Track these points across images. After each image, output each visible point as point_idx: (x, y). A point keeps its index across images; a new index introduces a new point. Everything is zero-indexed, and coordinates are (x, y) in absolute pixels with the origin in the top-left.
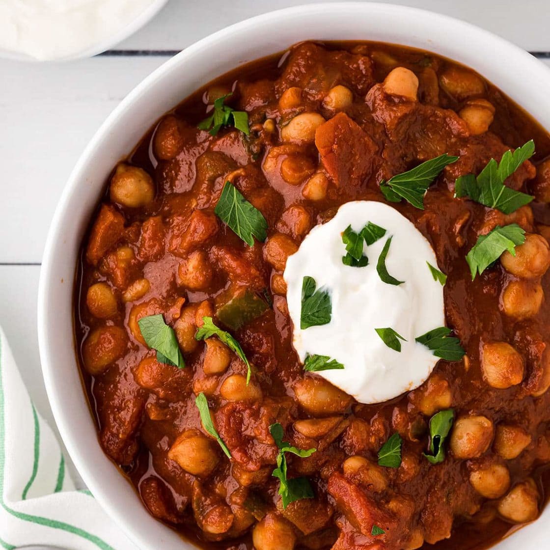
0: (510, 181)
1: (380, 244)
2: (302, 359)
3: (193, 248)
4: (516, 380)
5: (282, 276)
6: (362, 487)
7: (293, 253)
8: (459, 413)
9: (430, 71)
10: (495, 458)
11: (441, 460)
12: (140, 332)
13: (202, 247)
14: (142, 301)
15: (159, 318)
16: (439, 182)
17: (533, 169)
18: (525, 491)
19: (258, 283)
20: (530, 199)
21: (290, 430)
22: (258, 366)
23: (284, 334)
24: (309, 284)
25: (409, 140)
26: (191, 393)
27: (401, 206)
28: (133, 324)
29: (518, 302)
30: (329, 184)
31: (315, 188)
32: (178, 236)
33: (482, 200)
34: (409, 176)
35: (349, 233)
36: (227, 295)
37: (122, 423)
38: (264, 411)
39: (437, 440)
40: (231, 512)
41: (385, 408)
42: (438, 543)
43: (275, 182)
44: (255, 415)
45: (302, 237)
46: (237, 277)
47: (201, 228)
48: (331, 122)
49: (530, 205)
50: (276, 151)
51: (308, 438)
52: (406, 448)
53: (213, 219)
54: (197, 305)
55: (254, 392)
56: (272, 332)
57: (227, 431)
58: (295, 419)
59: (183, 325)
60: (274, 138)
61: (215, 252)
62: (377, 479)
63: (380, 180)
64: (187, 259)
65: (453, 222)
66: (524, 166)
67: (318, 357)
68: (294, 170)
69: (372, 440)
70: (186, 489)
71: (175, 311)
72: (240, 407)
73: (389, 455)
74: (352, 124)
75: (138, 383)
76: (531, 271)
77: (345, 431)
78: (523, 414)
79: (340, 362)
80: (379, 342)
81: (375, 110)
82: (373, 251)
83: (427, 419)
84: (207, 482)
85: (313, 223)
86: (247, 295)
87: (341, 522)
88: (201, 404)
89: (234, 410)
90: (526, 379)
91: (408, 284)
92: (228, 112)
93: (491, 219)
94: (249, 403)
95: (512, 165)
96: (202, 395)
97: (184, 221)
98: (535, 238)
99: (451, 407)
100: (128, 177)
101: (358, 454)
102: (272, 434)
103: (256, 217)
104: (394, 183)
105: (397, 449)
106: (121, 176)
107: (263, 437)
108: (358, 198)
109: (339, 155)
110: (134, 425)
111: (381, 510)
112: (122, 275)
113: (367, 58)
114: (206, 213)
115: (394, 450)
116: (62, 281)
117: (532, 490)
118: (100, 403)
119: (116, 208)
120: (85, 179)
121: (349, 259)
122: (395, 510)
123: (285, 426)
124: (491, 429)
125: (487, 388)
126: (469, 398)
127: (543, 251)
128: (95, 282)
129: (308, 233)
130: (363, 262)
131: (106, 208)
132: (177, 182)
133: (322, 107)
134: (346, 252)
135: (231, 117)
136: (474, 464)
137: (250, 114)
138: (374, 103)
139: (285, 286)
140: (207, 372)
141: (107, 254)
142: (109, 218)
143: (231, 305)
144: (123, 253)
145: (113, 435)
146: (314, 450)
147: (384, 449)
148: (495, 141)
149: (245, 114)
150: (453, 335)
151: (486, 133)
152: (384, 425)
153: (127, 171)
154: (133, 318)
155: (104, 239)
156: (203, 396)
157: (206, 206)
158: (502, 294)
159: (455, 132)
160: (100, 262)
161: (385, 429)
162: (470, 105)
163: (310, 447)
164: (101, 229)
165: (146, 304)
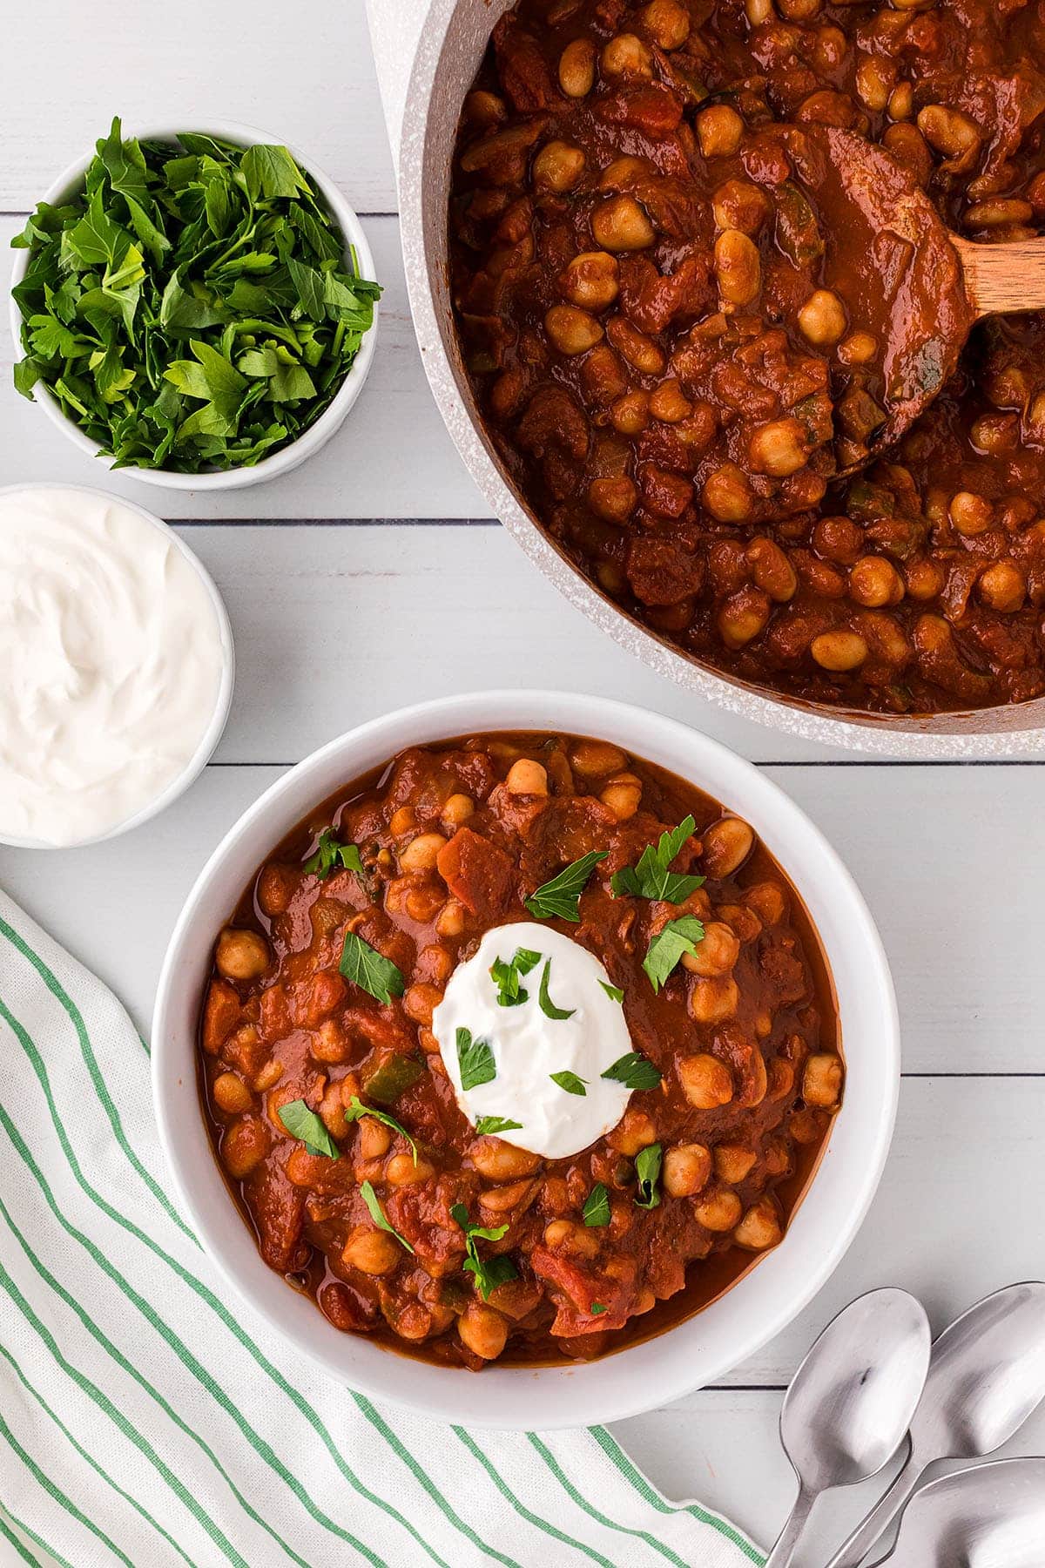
0: (674, 866)
1: (538, 970)
2: (473, 1123)
3: (322, 1018)
4: (725, 1097)
5: (430, 1032)
6: (570, 1259)
7: (437, 1004)
8: (666, 1145)
9: (557, 755)
10: (719, 1186)
11: (657, 1203)
12: (282, 1123)
13: (334, 1015)
14: (277, 1087)
15: (300, 1104)
16: (592, 882)
17: (698, 845)
18: (762, 1215)
19: (406, 1045)
20: (700, 880)
21: (475, 1206)
22: (424, 1139)
23: (447, 1098)
24: (463, 1035)
25: (547, 843)
26: (354, 1185)
27: (554, 922)
28: (273, 1115)
29: (710, 1004)
30: (465, 913)
31: (449, 919)
32: (303, 1006)
33: (647, 892)
34: (557, 884)
35: (499, 969)
36: (373, 1064)
37: (281, 1230)
38: (440, 1191)
39: (647, 1186)
40: (426, 1312)
41: (582, 1159)
42: (672, 1297)
43: (402, 923)
44: (431, 1197)
45: (445, 981)
46: (380, 1043)
47: (327, 996)
48: (452, 842)
49: (703, 887)
50: (397, 886)
51: (496, 1212)
52: (613, 1199)
53: (338, 980)
54: (341, 1082)
55: (426, 1170)
56: (431, 1097)
57: (403, 1223)
58: (477, 1192)
59: (329, 1108)
60: (391, 870)
61: (351, 1017)
62: (586, 1244)
63: (523, 897)
64: (319, 1030)
65: (616, 926)
66: (687, 844)
67: (490, 1120)
68: (421, 906)
69: (572, 1198)
70: (370, 1291)
71: (317, 1093)
72: (412, 1190)
73: (596, 1212)
74: (476, 838)
75: (292, 1182)
76: (720, 968)
77: (540, 1193)
78: (741, 1130)
79: (516, 1121)
80: (557, 1090)
81: (502, 816)
82: (531, 981)
83: (632, 1160)
84: (392, 1280)
85: (455, 962)
86: (395, 1062)
87: (555, 1299)
88: (367, 1193)
89: (406, 1197)
90: (737, 1095)
91: (580, 1015)
92: (335, 850)
93: (660, 913)
94: (421, 1185)
95: (673, 848)
96: (366, 1183)
97: (308, 986)
98: (715, 928)
99: (656, 1142)
100: (236, 945)
101: (561, 1217)
102: (455, 1218)
103: (387, 969)
104: (542, 896)
105: (603, 1202)
106: (228, 945)
107: (444, 1223)
108: (500, 922)
109: (469, 879)
110: (297, 1230)
111: (596, 1279)
112: (250, 1062)
113: (483, 755)
114: (328, 974)
115: (601, 1204)
116: (180, 1082)
117: (768, 1210)
118: (254, 1210)
119: (228, 983)
120: (181, 961)
121: (504, 998)
122: (615, 1276)
123: (468, 1203)
124: (708, 1157)
125: (694, 1112)
126: (676, 1126)
127: (727, 943)
128: (221, 1072)
129: (451, 975)
130: (522, 996)
131: (215, 987)
132: (292, 940)
133: (440, 824)
134: (500, 991)
135: (338, 854)
136: (697, 1199)
137: (360, 847)
138: (499, 807)
139: (437, 1043)
140: (367, 1157)
141: (226, 1040)
142: (220, 1000)
143: (378, 1077)
144: (245, 1036)
145: (274, 1245)
146: (506, 1228)
147: (589, 1205)
148: (651, 822)
149: (355, 847)
150: (642, 1059)
151: (636, 814)
152: (583, 1178)
153: (232, 937)
154: (272, 1106)
155: (219, 1027)
156: (368, 1185)
157: (330, 964)
158: (690, 1000)
159: (599, 821)
160: (221, 1049)
161: (586, 1182)
162: (612, 785)
163: (501, 1223)
164: (214, 1013)
165: (283, 1089)
